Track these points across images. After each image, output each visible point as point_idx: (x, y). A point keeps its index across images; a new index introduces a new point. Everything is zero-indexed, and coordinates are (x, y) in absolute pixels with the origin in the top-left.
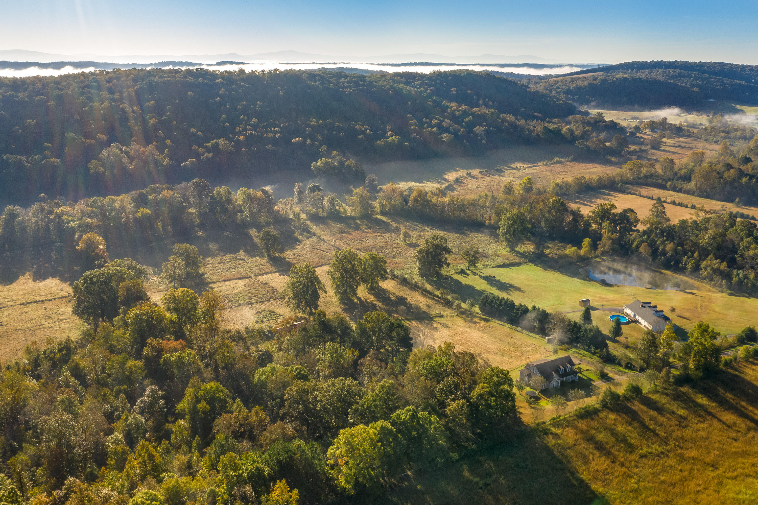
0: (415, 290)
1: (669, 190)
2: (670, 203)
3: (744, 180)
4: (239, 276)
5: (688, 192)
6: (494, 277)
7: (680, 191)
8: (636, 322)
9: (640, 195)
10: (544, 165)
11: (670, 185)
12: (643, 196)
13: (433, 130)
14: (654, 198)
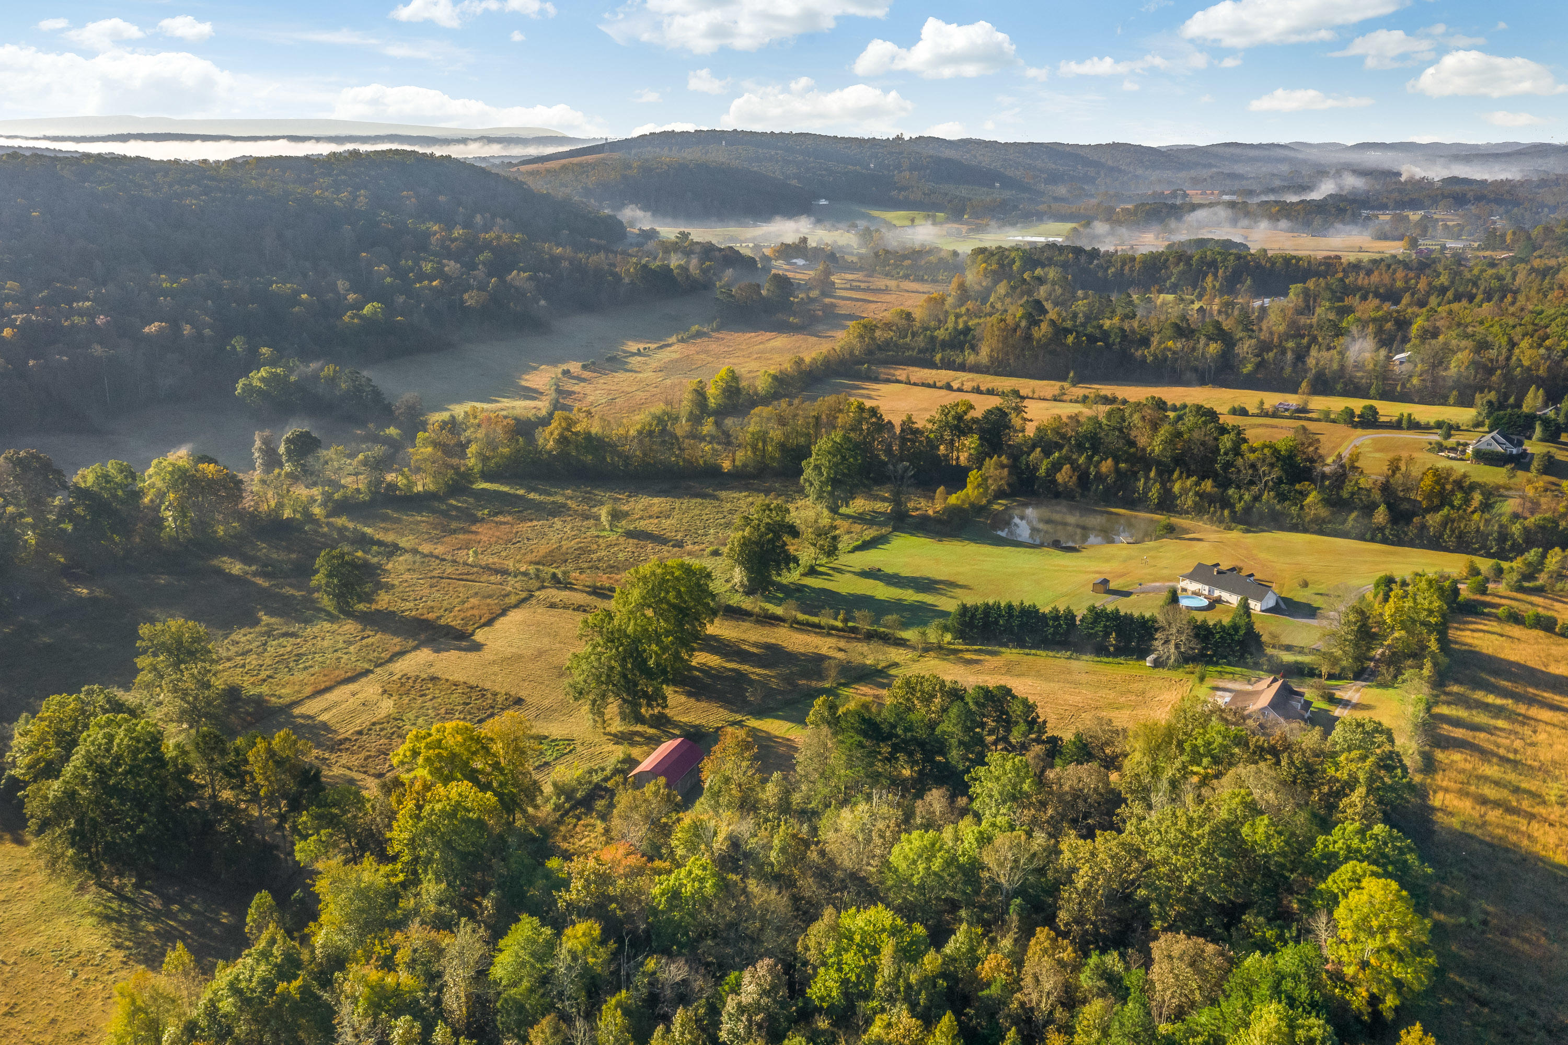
0: (778, 625)
1: (941, 368)
2: (972, 392)
3: (1070, 339)
4: (341, 674)
5: (976, 369)
6: (879, 570)
7: (962, 368)
8: (1219, 600)
9: (908, 383)
10: (679, 341)
11: (942, 360)
12: (915, 384)
13: (434, 283)
14: (938, 384)
